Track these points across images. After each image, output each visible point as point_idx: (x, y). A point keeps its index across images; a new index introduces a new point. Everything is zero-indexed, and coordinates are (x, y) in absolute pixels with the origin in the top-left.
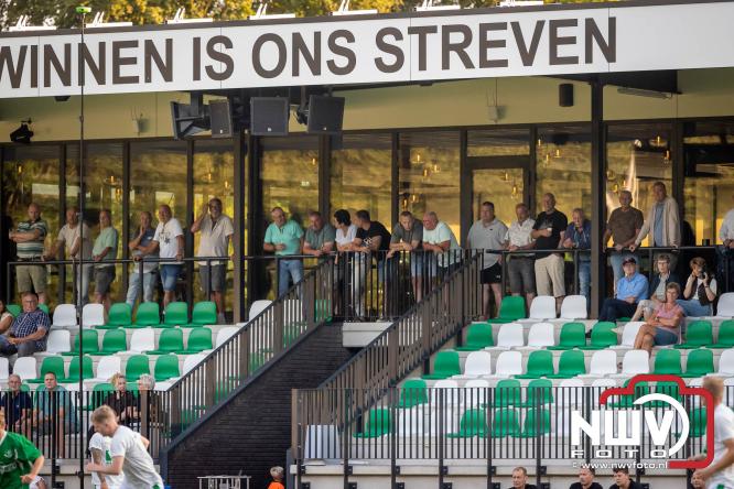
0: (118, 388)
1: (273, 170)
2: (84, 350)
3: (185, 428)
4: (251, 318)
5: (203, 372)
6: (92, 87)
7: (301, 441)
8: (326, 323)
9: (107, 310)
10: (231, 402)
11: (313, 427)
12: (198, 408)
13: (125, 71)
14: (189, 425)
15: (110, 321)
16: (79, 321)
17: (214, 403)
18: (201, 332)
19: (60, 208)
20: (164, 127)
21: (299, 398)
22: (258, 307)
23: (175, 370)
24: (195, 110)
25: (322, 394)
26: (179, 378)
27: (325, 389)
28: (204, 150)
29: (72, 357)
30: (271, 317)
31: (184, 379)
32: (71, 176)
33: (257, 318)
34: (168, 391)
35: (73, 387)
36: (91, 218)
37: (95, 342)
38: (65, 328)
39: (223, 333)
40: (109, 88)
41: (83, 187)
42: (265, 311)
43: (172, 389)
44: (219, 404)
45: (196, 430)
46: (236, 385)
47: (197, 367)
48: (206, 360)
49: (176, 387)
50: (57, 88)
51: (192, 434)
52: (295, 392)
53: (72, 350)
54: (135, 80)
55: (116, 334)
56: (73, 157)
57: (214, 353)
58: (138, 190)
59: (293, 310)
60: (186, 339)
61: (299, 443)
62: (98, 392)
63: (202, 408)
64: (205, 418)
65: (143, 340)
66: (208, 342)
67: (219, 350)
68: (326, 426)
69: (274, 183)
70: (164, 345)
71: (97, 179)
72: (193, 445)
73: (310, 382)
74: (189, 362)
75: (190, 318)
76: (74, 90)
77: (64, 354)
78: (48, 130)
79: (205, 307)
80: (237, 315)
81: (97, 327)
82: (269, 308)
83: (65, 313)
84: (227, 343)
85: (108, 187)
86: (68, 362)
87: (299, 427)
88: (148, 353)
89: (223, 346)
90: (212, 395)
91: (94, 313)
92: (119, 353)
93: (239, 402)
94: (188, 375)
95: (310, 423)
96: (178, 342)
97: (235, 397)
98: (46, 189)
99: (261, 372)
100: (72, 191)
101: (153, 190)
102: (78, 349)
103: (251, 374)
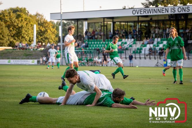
0: (162, 48)
1: (180, 23)
6: (159, 14)
9: (161, 39)
13: (163, 12)
15: (161, 40)
16: (158, 40)
19: (155, 28)
20: (167, 18)
24: (171, 16)
28: (172, 21)
32: (157, 24)
35: (157, 48)
36: (159, 28)
37: (159, 43)
38: (156, 41)
40: (161, 14)
41: (158, 25)
50: (155, 14)
53: (157, 44)
54: (164, 13)
55: (162, 42)
56: (157, 22)
58: (165, 25)
65: (165, 42)
69: (180, 25)
71: (160, 24)
76: (157, 14)
78: (154, 19)
83: (156, 39)
85: (161, 25)
88: (165, 44)
91: (159, 39)
92: (162, 44)
98: (154, 25)
100: (157, 25)
101: (166, 25)
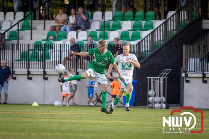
2: (105, 29)
3: (142, 59)
4: (168, 18)
5: (149, 38)
7: (186, 64)
8: (196, 20)
10: (160, 49)
11: (191, 59)
12: (147, 51)
14: (144, 58)
15: (115, 18)
16: (103, 17)
17: (154, 50)
18: (148, 23)
21: (186, 48)
22: (171, 14)
23: (139, 37)
25: (194, 47)
26: (141, 40)
27: (196, 45)
29: (100, 32)
30: (175, 18)
31: (142, 40)
33: (170, 18)
34: (136, 45)
37: (109, 26)
38: (98, 20)
39: (157, 23)
42: (173, 15)
43: (138, 44)
44: (156, 50)
45: (147, 59)
46: (162, 43)
47: (147, 36)
48: (151, 33)
49: (139, 44)
51: (145, 61)
52: (184, 46)
53: (100, 29)
55: (116, 23)
57: (154, 31)
59: (184, 15)
60: (143, 25)
61: (186, 65)
62: (110, 45)
63: (149, 51)
64: (151, 55)
65: (127, 25)
66: (151, 27)
67: (156, 29)
68: (196, 59)
70: (135, 28)
72: (145, 65)
73: (190, 42)
74: (144, 34)
75: (145, 18)
77: (97, 30)
79: (150, 13)
80: (163, 16)
81: (110, 20)
82: (175, 14)
83: (98, 15)
84: (159, 27)
86: (98, 33)
87: (186, 59)
88: (129, 30)
89: (157, 28)
90: (153, 46)
91: (109, 15)
92: (118, 30)
93: (163, 49)
94: (144, 39)
95: (190, 58)
96: (140, 26)
97: (161, 47)
99: (171, 38)
102: (103, 29)
103: (168, 39)
